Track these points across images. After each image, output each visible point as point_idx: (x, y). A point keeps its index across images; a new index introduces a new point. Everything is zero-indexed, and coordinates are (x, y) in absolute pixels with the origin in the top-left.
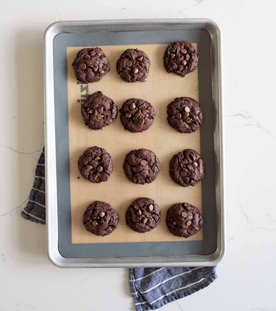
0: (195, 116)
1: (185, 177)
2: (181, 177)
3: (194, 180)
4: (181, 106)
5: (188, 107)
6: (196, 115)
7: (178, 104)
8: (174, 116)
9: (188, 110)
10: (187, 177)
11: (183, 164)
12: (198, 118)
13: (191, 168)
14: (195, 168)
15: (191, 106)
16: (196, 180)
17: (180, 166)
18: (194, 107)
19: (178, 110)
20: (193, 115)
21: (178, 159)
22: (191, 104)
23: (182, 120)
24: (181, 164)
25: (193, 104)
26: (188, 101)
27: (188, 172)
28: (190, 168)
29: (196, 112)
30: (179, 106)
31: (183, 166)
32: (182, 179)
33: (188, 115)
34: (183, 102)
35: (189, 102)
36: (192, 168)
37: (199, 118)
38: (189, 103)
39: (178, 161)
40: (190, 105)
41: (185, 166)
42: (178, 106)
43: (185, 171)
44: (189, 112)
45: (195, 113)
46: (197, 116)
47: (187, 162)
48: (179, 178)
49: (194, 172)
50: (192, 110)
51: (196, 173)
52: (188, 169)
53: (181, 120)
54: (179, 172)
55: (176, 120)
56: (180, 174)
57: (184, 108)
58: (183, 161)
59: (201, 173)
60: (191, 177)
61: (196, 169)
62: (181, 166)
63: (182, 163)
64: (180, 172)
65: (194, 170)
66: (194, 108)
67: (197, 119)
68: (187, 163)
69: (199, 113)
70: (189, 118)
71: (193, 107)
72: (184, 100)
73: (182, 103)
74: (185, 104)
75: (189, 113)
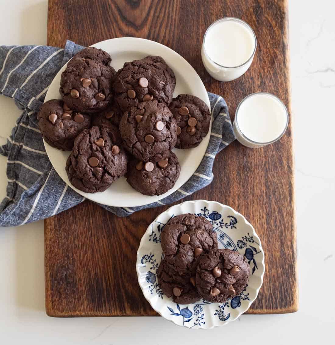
0: (157, 92)
1: (96, 167)
2: (89, 166)
3: (110, 174)
4: (133, 77)
5: (145, 79)
6: (158, 89)
7: (129, 75)
8: (124, 95)
9: (144, 83)
10: (100, 167)
11: (96, 146)
12: (163, 94)
13: (109, 153)
14: (115, 154)
15: (150, 76)
16: (112, 174)
17: (91, 148)
18: (155, 76)
19: (130, 84)
20: (155, 90)
21: (90, 136)
22: (150, 72)
23: (138, 100)
24: (93, 145)
25: (152, 72)
26: (143, 68)
27: (103, 160)
28: (107, 153)
29: (160, 85)
30: (130, 77)
31: (97, 149)
32: (91, 170)
33: (146, 91)
34: (136, 70)
35: (146, 69)
36: (110, 155)
37: (165, 95)
38: (146, 71)
39: (90, 139)
40: (148, 74)
41: (99, 149)
42: (128, 77)
43: (98, 157)
44: (146, 86)
45: (157, 87)
46: (162, 91)
47: (104, 143)
48: (86, 166)
49: (112, 161)
50: (152, 82)
51: (116, 162)
52: (103, 154)
53: (135, 100)
54: (87, 158)
55: (128, 100)
56: (88, 162)
57: (138, 80)
58: (97, 141)
59: (123, 165)
60: (105, 169)
61: (116, 157)
62: (93, 147)
63: (96, 144)
64: (89, 158)
65: (112, 158)
66: (154, 78)
67: (162, 96)
68: (104, 145)
69: (164, 86)
70: (148, 96)
71: (152, 77)
72: (138, 66)
73: (134, 71)
74: (139, 73)
75: (148, 87)
